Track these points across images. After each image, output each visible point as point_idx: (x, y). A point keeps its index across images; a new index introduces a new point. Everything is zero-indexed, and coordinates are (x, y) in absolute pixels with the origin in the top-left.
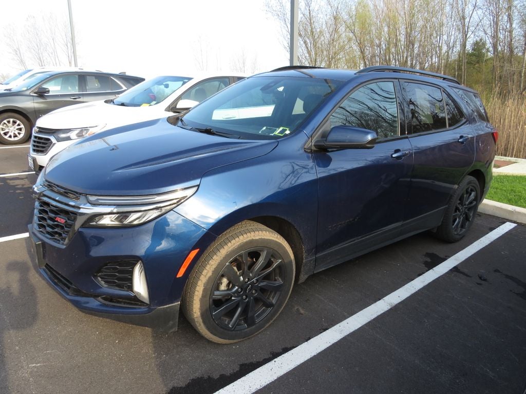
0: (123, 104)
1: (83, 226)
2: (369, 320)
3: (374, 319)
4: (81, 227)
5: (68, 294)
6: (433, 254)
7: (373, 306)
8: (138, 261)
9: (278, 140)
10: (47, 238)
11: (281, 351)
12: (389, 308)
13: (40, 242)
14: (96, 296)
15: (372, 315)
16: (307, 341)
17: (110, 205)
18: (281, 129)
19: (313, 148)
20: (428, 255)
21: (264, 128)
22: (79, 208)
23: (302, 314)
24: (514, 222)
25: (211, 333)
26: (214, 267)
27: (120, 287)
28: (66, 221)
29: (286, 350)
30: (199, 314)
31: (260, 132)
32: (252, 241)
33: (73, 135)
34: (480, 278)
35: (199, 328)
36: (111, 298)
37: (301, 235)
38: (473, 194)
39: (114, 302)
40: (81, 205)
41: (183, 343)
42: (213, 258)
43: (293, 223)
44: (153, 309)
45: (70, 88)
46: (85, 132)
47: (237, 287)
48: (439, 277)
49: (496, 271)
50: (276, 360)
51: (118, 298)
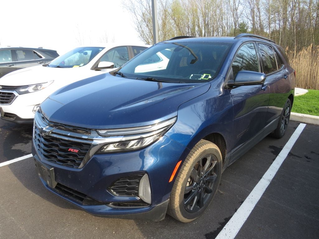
0: (58, 67)
1: (96, 153)
2: (263, 192)
3: (266, 191)
4: (94, 154)
5: (82, 205)
6: (273, 146)
7: (259, 182)
8: (144, 175)
9: (210, 82)
10: (60, 165)
11: (224, 221)
12: (269, 182)
13: (53, 168)
14: (107, 203)
15: (263, 189)
16: (236, 212)
17: (118, 136)
18: (205, 75)
19: (227, 87)
20: (271, 147)
21: (192, 75)
22: (92, 140)
23: (222, 194)
24: (304, 123)
25: (184, 217)
26: (187, 171)
27: (128, 194)
28: (79, 151)
29: (227, 220)
30: (178, 205)
31: (190, 78)
32: (205, 151)
33: (30, 89)
34: (307, 157)
35: (177, 215)
36: (119, 204)
37: (226, 143)
38: (288, 108)
39: (122, 206)
40: (93, 138)
41: (160, 226)
42: (186, 165)
43: (224, 136)
44: (153, 207)
45: (4, 59)
46: (39, 87)
47: (195, 183)
48: (285, 160)
49: (312, 152)
50: (224, 227)
51: (125, 203)
